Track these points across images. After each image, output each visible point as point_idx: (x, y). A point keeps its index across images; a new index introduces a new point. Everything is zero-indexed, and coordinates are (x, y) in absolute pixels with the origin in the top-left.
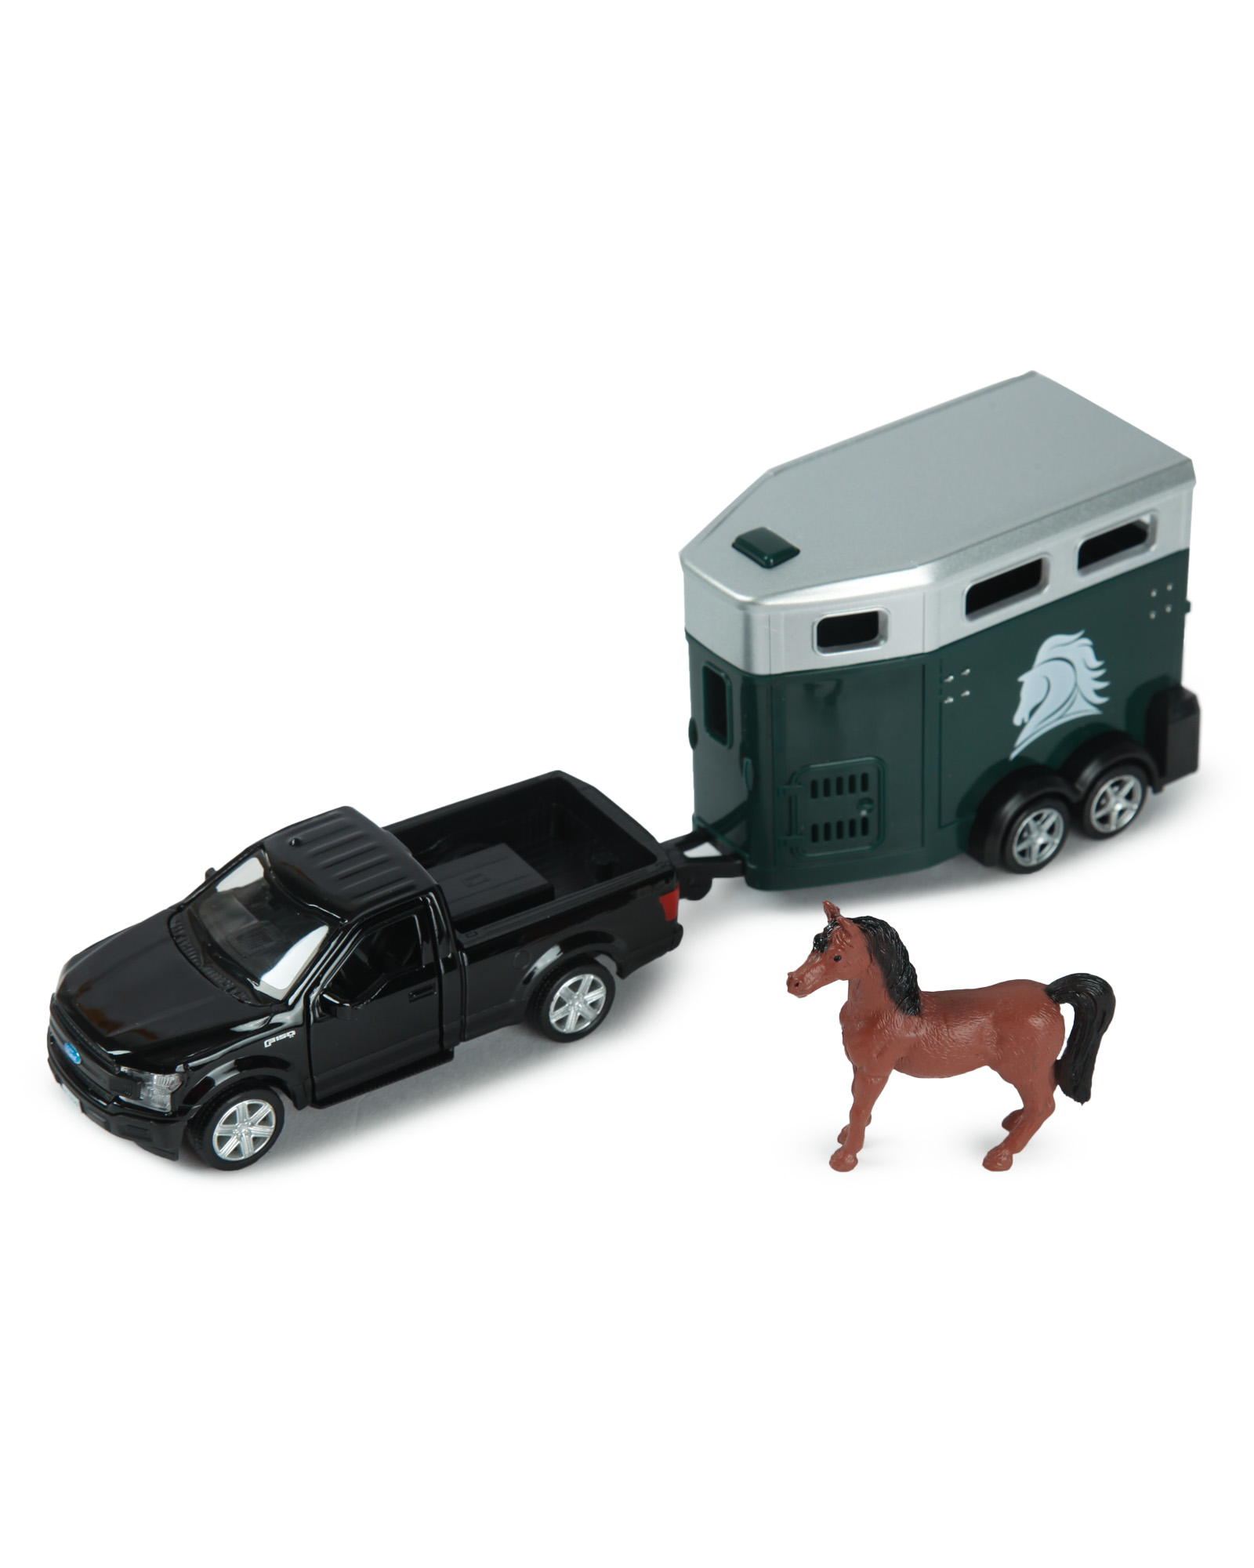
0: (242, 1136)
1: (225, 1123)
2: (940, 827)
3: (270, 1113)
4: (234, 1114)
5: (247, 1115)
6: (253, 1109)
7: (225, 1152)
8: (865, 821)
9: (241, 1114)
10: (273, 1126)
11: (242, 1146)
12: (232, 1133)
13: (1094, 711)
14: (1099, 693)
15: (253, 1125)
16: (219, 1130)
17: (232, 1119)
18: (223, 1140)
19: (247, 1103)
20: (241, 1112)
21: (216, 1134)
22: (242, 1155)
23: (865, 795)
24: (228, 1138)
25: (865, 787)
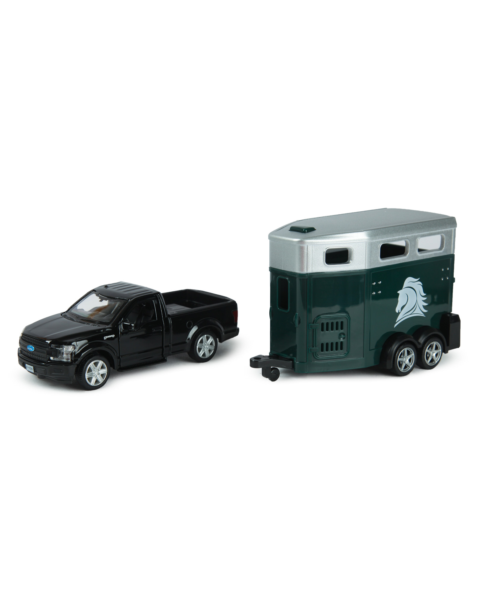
0: (97, 376)
1: (88, 373)
2: (370, 350)
3: (103, 364)
4: (90, 369)
5: (95, 367)
6: (96, 364)
7: (92, 383)
8: (342, 343)
9: (93, 367)
10: (106, 368)
11: (98, 379)
12: (92, 375)
13: (423, 315)
14: (424, 307)
15: (99, 370)
16: (87, 376)
17: (90, 370)
18: (90, 379)
19: (93, 362)
20: (92, 366)
21: (86, 378)
22: (99, 383)
23: (342, 331)
24: (91, 378)
25: (342, 328)
